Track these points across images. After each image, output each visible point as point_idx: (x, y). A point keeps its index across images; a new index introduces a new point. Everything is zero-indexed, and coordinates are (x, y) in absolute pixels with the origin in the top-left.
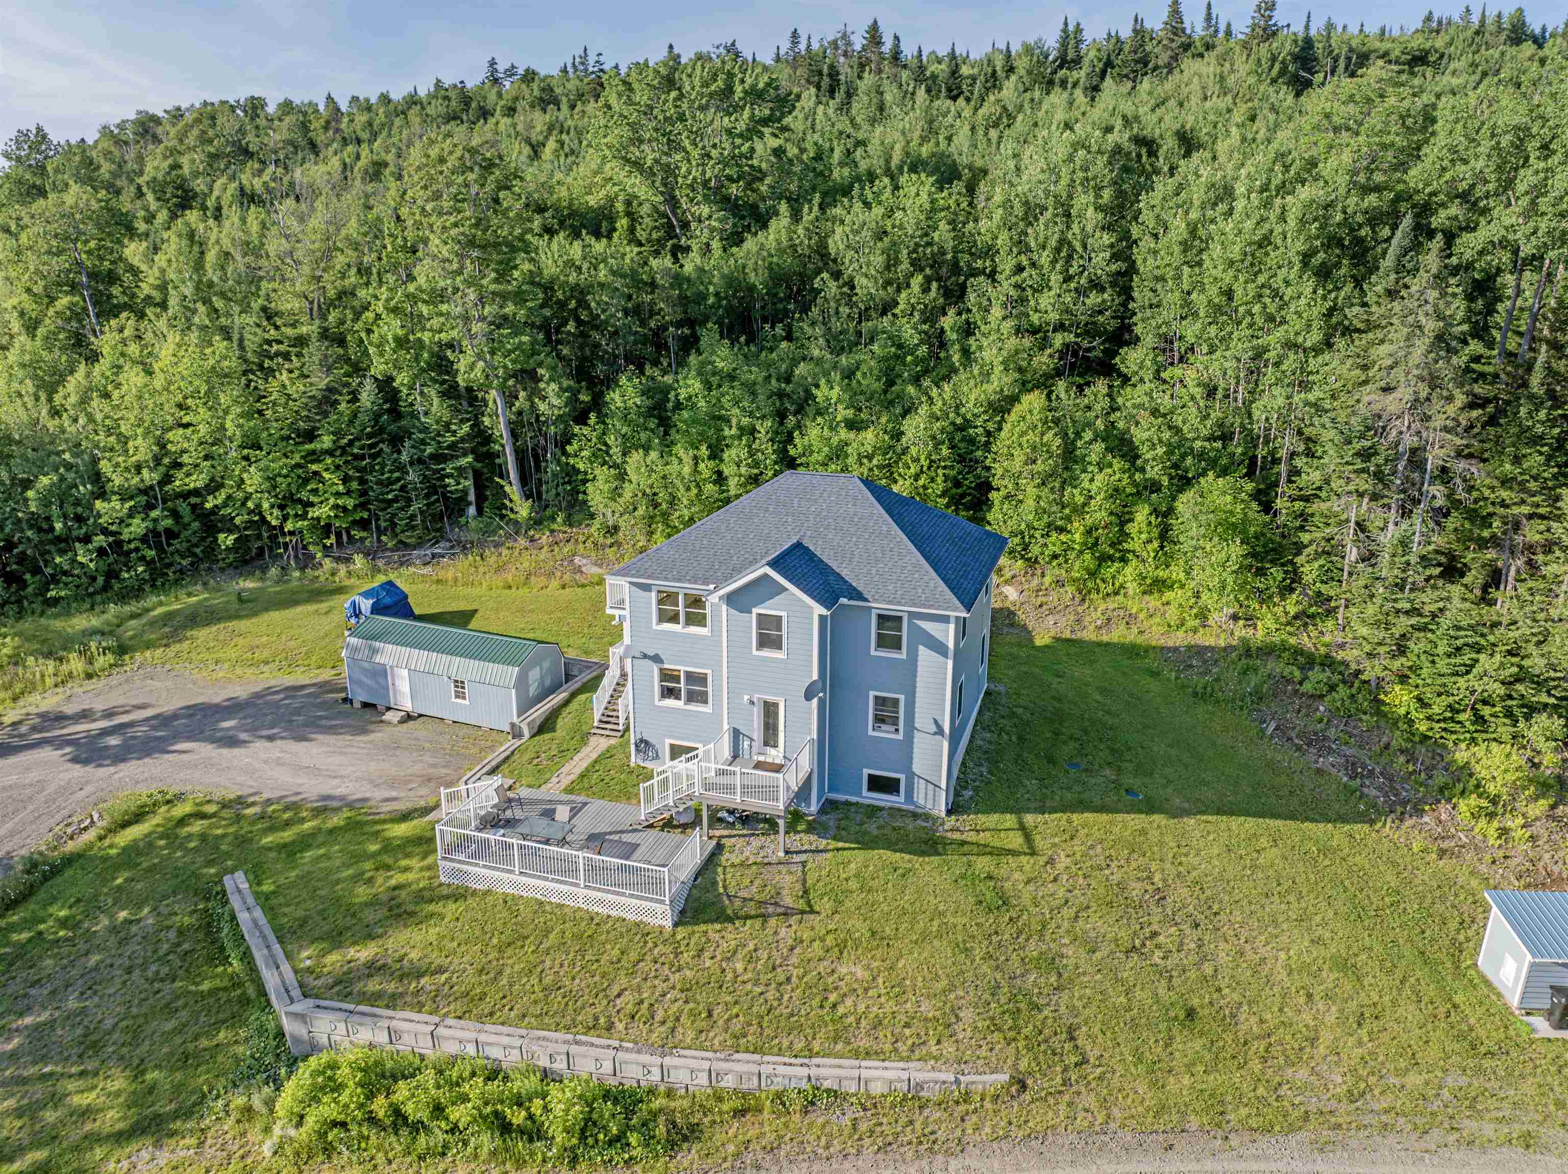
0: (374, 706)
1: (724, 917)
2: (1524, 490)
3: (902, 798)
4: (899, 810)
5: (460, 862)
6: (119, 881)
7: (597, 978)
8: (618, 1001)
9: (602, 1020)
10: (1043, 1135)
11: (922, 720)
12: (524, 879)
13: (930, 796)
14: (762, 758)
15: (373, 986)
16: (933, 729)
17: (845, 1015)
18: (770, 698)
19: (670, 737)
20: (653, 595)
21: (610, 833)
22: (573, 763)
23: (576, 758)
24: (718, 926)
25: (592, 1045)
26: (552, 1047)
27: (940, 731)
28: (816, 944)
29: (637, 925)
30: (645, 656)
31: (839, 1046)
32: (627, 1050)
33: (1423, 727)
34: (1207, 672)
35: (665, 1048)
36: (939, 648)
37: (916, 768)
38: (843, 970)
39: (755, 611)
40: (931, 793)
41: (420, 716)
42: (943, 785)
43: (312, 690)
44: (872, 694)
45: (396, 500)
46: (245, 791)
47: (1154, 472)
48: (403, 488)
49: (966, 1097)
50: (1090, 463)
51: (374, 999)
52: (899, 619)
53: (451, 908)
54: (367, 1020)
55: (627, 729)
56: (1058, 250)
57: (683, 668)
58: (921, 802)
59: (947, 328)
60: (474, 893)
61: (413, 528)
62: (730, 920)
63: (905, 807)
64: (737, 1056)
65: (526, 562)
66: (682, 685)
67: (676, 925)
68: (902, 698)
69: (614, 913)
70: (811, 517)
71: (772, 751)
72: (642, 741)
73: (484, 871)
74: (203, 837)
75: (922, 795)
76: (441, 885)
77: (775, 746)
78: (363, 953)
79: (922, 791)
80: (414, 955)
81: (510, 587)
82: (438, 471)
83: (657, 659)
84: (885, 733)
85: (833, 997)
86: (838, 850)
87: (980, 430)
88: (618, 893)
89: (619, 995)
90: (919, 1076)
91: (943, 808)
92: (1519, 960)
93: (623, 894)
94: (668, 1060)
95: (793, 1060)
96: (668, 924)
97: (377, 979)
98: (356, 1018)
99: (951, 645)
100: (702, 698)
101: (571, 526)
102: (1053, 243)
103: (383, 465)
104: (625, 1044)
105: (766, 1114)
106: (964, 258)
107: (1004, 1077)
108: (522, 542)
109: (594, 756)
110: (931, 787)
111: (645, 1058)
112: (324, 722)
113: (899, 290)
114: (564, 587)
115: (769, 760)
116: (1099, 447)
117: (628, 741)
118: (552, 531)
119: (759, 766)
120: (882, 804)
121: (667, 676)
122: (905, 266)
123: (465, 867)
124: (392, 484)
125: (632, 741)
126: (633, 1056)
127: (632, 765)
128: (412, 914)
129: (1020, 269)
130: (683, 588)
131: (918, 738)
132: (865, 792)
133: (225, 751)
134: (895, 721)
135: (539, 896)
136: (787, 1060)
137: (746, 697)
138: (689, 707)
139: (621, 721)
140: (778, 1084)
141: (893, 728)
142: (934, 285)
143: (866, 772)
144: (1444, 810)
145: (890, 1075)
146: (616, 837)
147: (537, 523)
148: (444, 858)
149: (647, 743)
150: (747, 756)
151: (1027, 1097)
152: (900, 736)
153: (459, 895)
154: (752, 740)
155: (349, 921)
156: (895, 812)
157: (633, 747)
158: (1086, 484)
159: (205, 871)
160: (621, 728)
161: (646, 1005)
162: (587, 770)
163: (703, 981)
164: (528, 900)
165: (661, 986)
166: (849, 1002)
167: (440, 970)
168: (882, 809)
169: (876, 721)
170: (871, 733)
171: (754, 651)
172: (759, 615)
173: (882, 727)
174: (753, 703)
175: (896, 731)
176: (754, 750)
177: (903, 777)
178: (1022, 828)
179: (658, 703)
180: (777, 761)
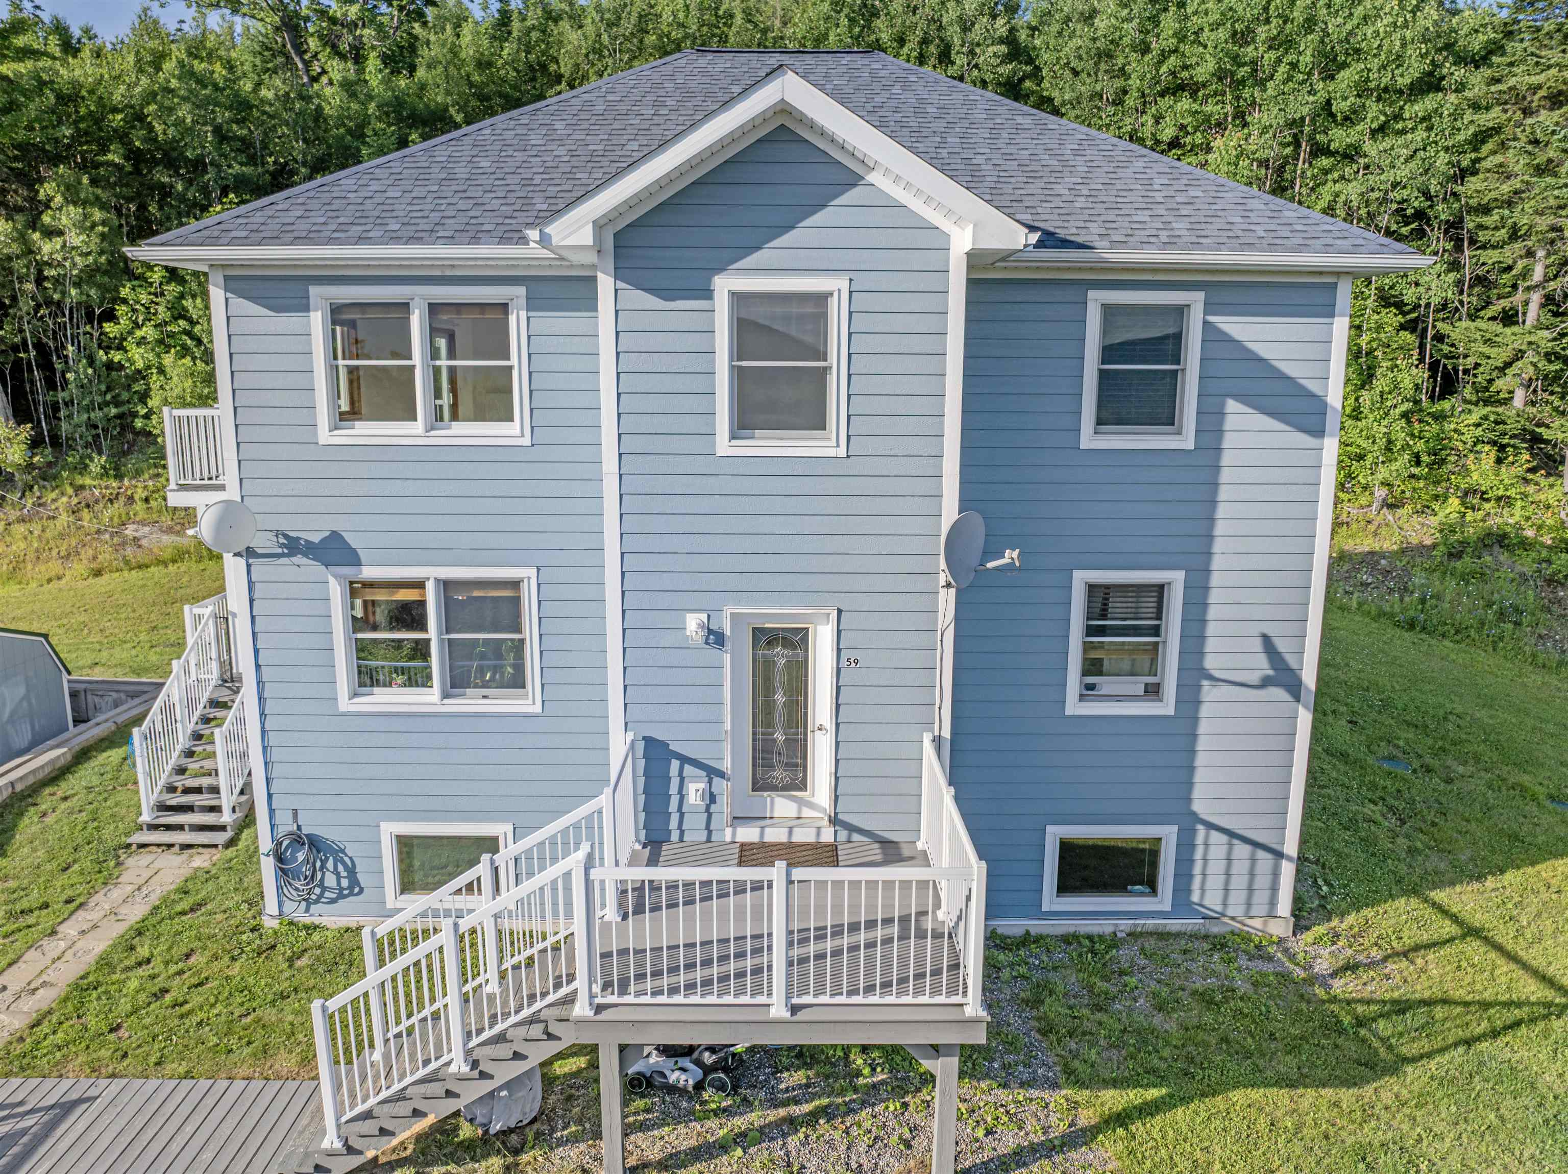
3: (1164, 900)
4: (1162, 936)
11: (1231, 646)
13: (1244, 883)
14: (748, 834)
16: (1262, 666)
18: (774, 614)
19: (396, 817)
22: (54, 946)
23: (69, 929)
30: (293, 547)
37: (1203, 800)
39: (726, 282)
40: (1240, 867)
42: (1291, 847)
44: (1081, 578)
55: (248, 820)
57: (431, 573)
58: (1213, 901)
63: (1174, 925)
66: (433, 631)
68: (1176, 579)
71: (788, 805)
72: (297, 840)
75: (1215, 882)
79: (1216, 867)
83: (338, 550)
84: (1122, 702)
91: (1284, 907)
100: (499, 664)
109: (136, 913)
110: (1242, 850)
114: (98, 573)
115: (776, 835)
117: (253, 854)
120: (1105, 927)
121: (378, 608)
125: (265, 844)
127: (270, 923)
131: (1217, 702)
132: (1050, 900)
134: (1148, 659)
137: (693, 623)
138: (456, 705)
139: (227, 800)
141: (1137, 685)
143: (1055, 833)
149: (314, 844)
150: (697, 834)
152: (1167, 706)
154: (713, 773)
157: (268, 866)
160: (226, 817)
162: (105, 963)
168: (1114, 942)
169: (1092, 667)
170: (1073, 707)
171: (723, 445)
172: (737, 297)
173: (1106, 684)
174: (715, 638)
175: (1153, 691)
176: (723, 808)
177: (1169, 834)
178: (1472, 932)
179: (345, 704)
180: (804, 836)
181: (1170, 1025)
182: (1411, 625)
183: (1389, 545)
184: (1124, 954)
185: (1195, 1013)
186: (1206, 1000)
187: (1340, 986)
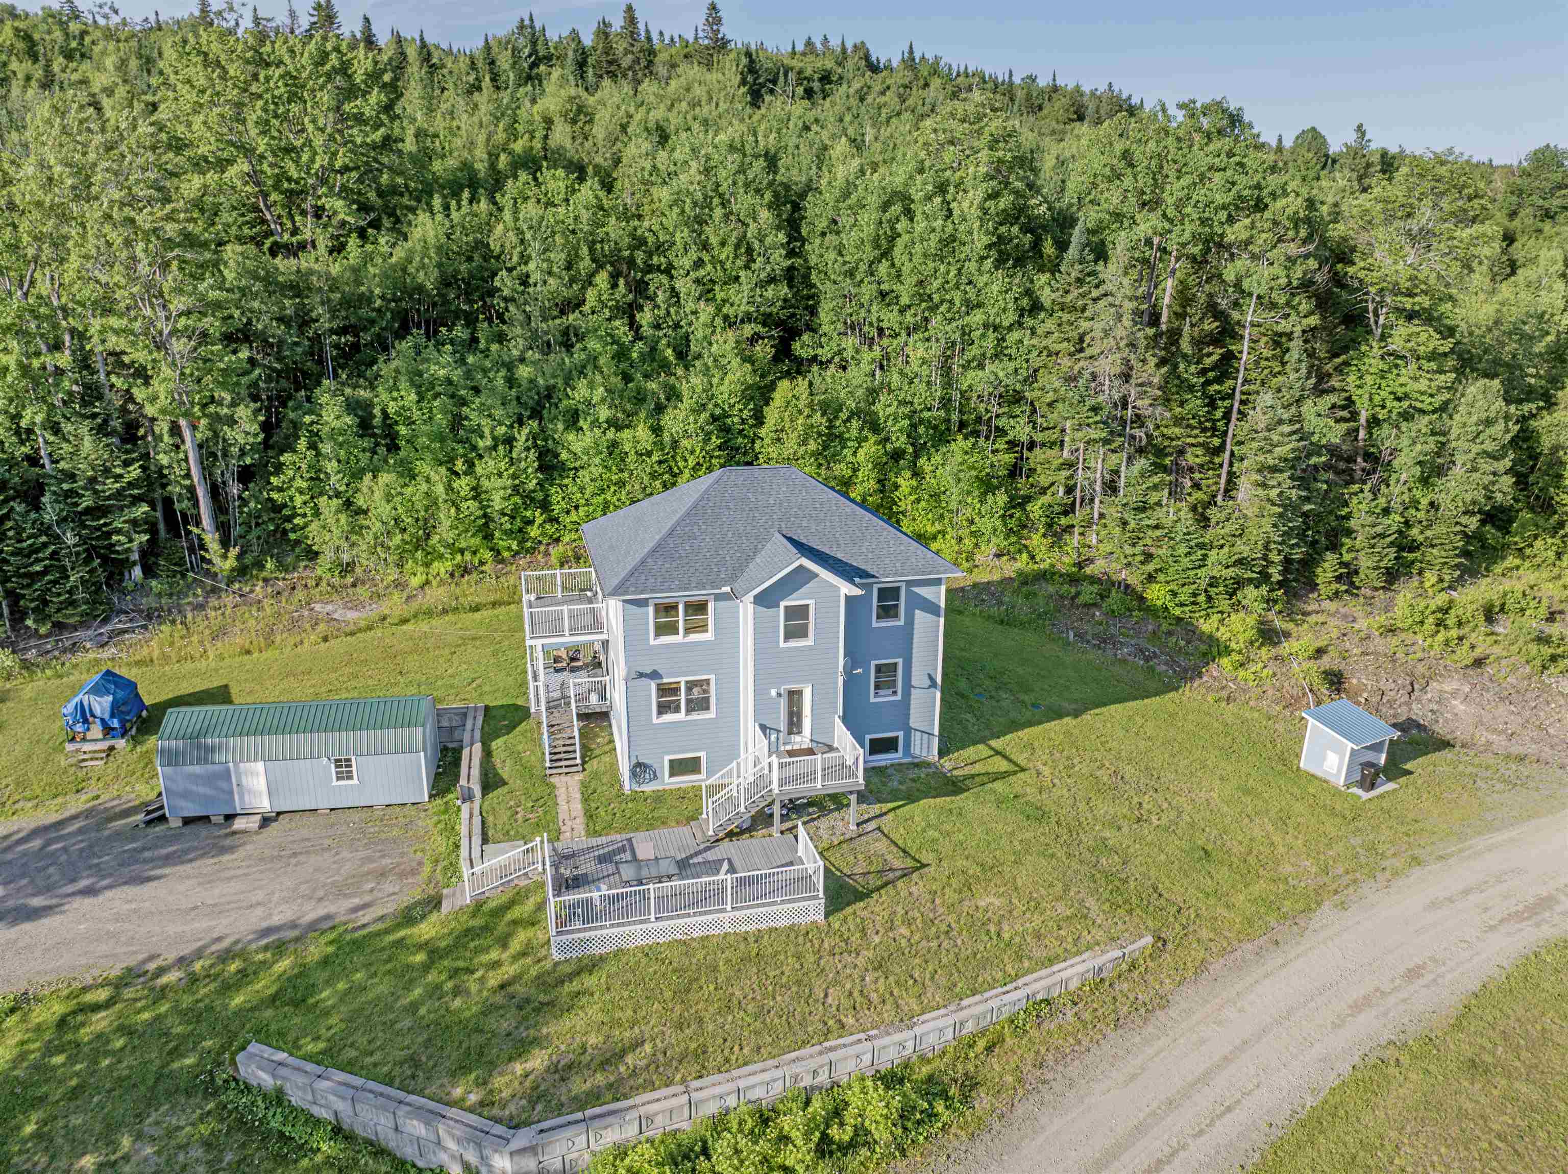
0: (205, 819)
1: (860, 896)
2: (1188, 426)
3: (901, 754)
4: (901, 764)
5: (579, 931)
6: (29, 1129)
7: (794, 989)
8: (830, 1000)
9: (831, 1022)
10: (1202, 967)
11: (919, 678)
12: (660, 924)
13: (925, 746)
14: (789, 748)
15: (579, 1085)
16: (928, 682)
17: (1011, 938)
18: (794, 687)
19: (668, 754)
20: (651, 610)
21: (691, 857)
22: (563, 808)
23: (561, 802)
24: (862, 904)
25: (845, 1046)
26: (813, 1064)
27: (933, 684)
28: (947, 890)
29: (791, 928)
30: (641, 675)
31: (1026, 964)
32: (876, 1037)
33: (1177, 612)
34: (1000, 603)
35: (906, 1020)
36: (932, 608)
37: (913, 723)
38: (982, 904)
39: (783, 604)
40: (925, 742)
41: (279, 814)
42: (936, 732)
43: (76, 825)
44: (874, 663)
45: (45, 572)
46: (132, 962)
47: (901, 441)
48: (54, 555)
49: (1133, 966)
50: (849, 439)
51: (594, 1097)
52: (898, 588)
53: (589, 981)
54: (610, 1120)
56: (737, 246)
57: (683, 679)
58: (917, 752)
59: (644, 323)
60: (602, 959)
61: (72, 603)
62: (868, 895)
63: (904, 761)
64: (965, 1002)
65: (253, 620)
66: (682, 696)
67: (827, 915)
68: (900, 661)
69: (763, 926)
70: (776, 509)
71: (797, 738)
73: (615, 930)
74: (125, 1030)
75: (918, 747)
76: (556, 964)
77: (799, 732)
78: (537, 1061)
79: (918, 742)
80: (593, 1039)
81: (248, 652)
82: (98, 528)
83: (655, 675)
84: (886, 697)
85: (992, 928)
86: (894, 809)
87: (736, 420)
88: (769, 904)
89: (826, 996)
90: (1098, 962)
91: (936, 752)
92: (1340, 752)
93: (774, 903)
94: (918, 1030)
95: (1005, 989)
96: (820, 918)
97: (578, 1080)
98: (596, 1123)
99: (943, 604)
100: (702, 704)
101: (287, 571)
102: (733, 240)
103: (19, 530)
104: (871, 1033)
105: (1009, 1041)
106: (640, 257)
107: (1149, 939)
108: (229, 600)
110: (925, 736)
111: (898, 1037)
112: (147, 854)
113: (584, 288)
115: (796, 747)
116: (855, 424)
118: (266, 580)
119: (791, 753)
120: (882, 764)
121: (668, 691)
122: (585, 264)
123: (587, 934)
124: (37, 551)
125: (625, 768)
126: (886, 1040)
127: (628, 792)
128: (551, 1004)
129: (699, 264)
130: (681, 597)
131: (915, 694)
132: (868, 757)
133: (27, 926)
134: (893, 684)
135: (679, 937)
136: (1000, 990)
137: (773, 693)
138: (690, 718)
139: (579, 754)
140: (1006, 1013)
141: (890, 691)
142: (621, 282)
143: (868, 737)
144: (1213, 667)
145: (1081, 968)
146: (699, 859)
147: (242, 572)
148: (559, 933)
149: (643, 765)
150: (774, 749)
151: (1170, 946)
152: (899, 697)
153: (591, 965)
154: (778, 731)
155: (478, 1039)
156: (899, 767)
157: (626, 774)
158: (850, 458)
159: (175, 1065)
160: (578, 761)
161: (856, 994)
162: (586, 810)
163: (886, 955)
164: (669, 945)
165: (856, 973)
166: (1006, 927)
167: (638, 1044)
168: (886, 767)
169: (877, 687)
170: (872, 700)
171: (782, 644)
172: (786, 607)
173: (881, 692)
174: (779, 695)
175: (895, 693)
176: (781, 741)
177: (901, 734)
178: (998, 753)
179: (655, 721)
180: (804, 746)
181: (903, 788)
182: (1002, 622)
183: (996, 577)
184: (889, 771)
185: (910, 784)
186: (913, 780)
187: (955, 773)
